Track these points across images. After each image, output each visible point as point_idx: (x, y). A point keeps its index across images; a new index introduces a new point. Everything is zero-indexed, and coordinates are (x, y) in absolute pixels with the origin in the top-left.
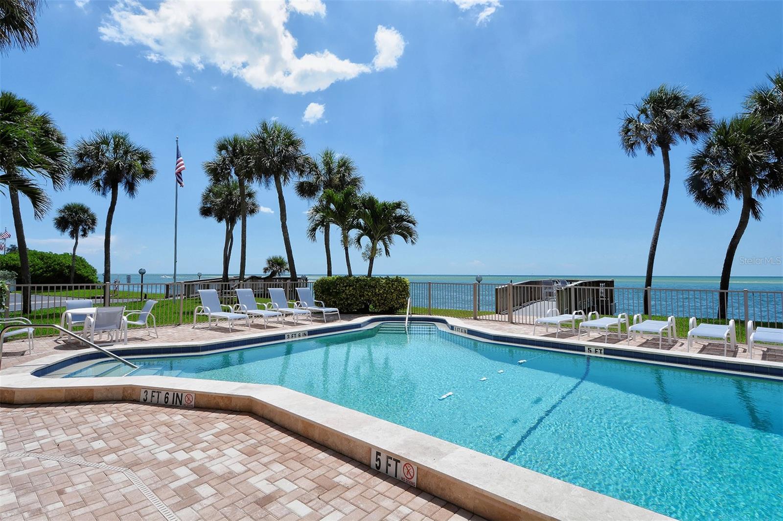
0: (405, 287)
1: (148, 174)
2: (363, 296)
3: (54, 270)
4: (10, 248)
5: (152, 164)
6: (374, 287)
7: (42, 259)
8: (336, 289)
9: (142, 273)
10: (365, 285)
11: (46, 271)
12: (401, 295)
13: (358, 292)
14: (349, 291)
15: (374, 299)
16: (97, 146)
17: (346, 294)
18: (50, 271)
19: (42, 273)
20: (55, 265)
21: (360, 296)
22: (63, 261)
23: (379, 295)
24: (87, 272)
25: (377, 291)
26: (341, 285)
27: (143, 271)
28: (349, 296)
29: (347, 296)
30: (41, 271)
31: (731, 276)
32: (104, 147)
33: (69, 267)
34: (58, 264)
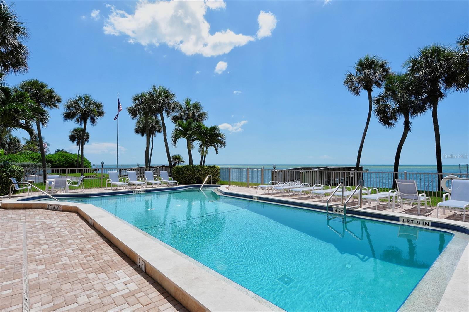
0: (216, 170)
1: (100, 114)
2: (196, 175)
3: (69, 163)
4: (57, 150)
5: (103, 109)
6: (201, 171)
7: (63, 157)
8: (182, 171)
9: (103, 164)
10: (196, 170)
11: (65, 163)
12: (215, 175)
13: (193, 173)
14: (189, 172)
15: (201, 177)
16: (76, 102)
17: (187, 174)
18: (67, 163)
19: (63, 164)
20: (69, 160)
21: (194, 175)
22: (74, 158)
23: (203, 174)
24: (86, 164)
25: (202, 172)
26: (185, 169)
27: (103, 163)
28: (189, 175)
29: (188, 175)
30: (63, 163)
31: (399, 164)
32: (80, 102)
33: (76, 161)
34: (71, 160)
